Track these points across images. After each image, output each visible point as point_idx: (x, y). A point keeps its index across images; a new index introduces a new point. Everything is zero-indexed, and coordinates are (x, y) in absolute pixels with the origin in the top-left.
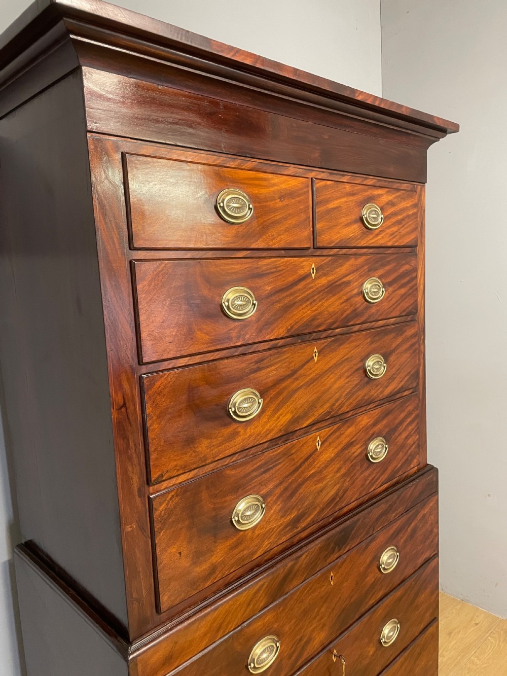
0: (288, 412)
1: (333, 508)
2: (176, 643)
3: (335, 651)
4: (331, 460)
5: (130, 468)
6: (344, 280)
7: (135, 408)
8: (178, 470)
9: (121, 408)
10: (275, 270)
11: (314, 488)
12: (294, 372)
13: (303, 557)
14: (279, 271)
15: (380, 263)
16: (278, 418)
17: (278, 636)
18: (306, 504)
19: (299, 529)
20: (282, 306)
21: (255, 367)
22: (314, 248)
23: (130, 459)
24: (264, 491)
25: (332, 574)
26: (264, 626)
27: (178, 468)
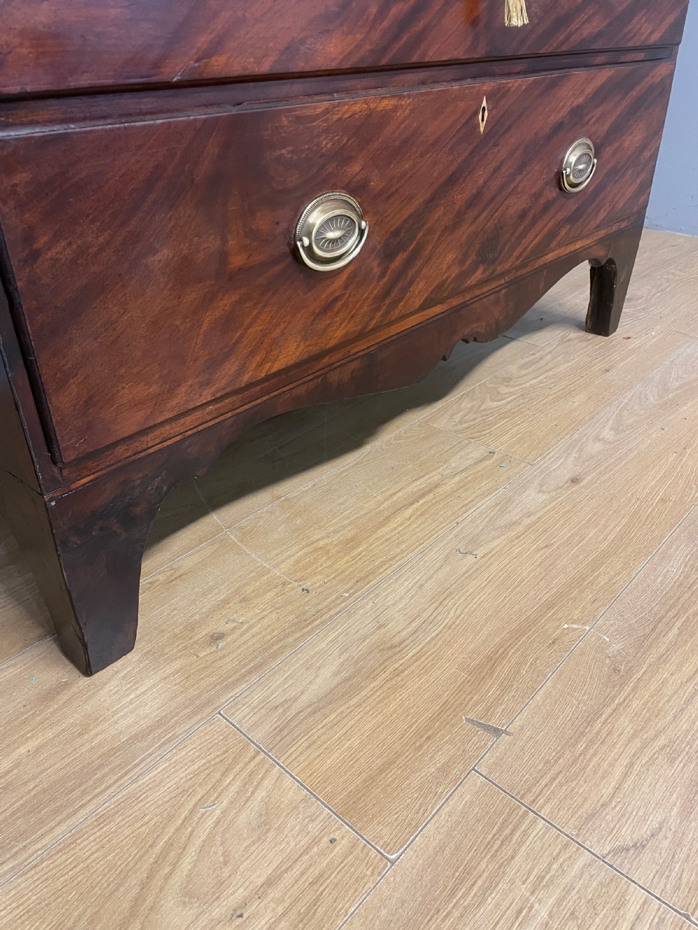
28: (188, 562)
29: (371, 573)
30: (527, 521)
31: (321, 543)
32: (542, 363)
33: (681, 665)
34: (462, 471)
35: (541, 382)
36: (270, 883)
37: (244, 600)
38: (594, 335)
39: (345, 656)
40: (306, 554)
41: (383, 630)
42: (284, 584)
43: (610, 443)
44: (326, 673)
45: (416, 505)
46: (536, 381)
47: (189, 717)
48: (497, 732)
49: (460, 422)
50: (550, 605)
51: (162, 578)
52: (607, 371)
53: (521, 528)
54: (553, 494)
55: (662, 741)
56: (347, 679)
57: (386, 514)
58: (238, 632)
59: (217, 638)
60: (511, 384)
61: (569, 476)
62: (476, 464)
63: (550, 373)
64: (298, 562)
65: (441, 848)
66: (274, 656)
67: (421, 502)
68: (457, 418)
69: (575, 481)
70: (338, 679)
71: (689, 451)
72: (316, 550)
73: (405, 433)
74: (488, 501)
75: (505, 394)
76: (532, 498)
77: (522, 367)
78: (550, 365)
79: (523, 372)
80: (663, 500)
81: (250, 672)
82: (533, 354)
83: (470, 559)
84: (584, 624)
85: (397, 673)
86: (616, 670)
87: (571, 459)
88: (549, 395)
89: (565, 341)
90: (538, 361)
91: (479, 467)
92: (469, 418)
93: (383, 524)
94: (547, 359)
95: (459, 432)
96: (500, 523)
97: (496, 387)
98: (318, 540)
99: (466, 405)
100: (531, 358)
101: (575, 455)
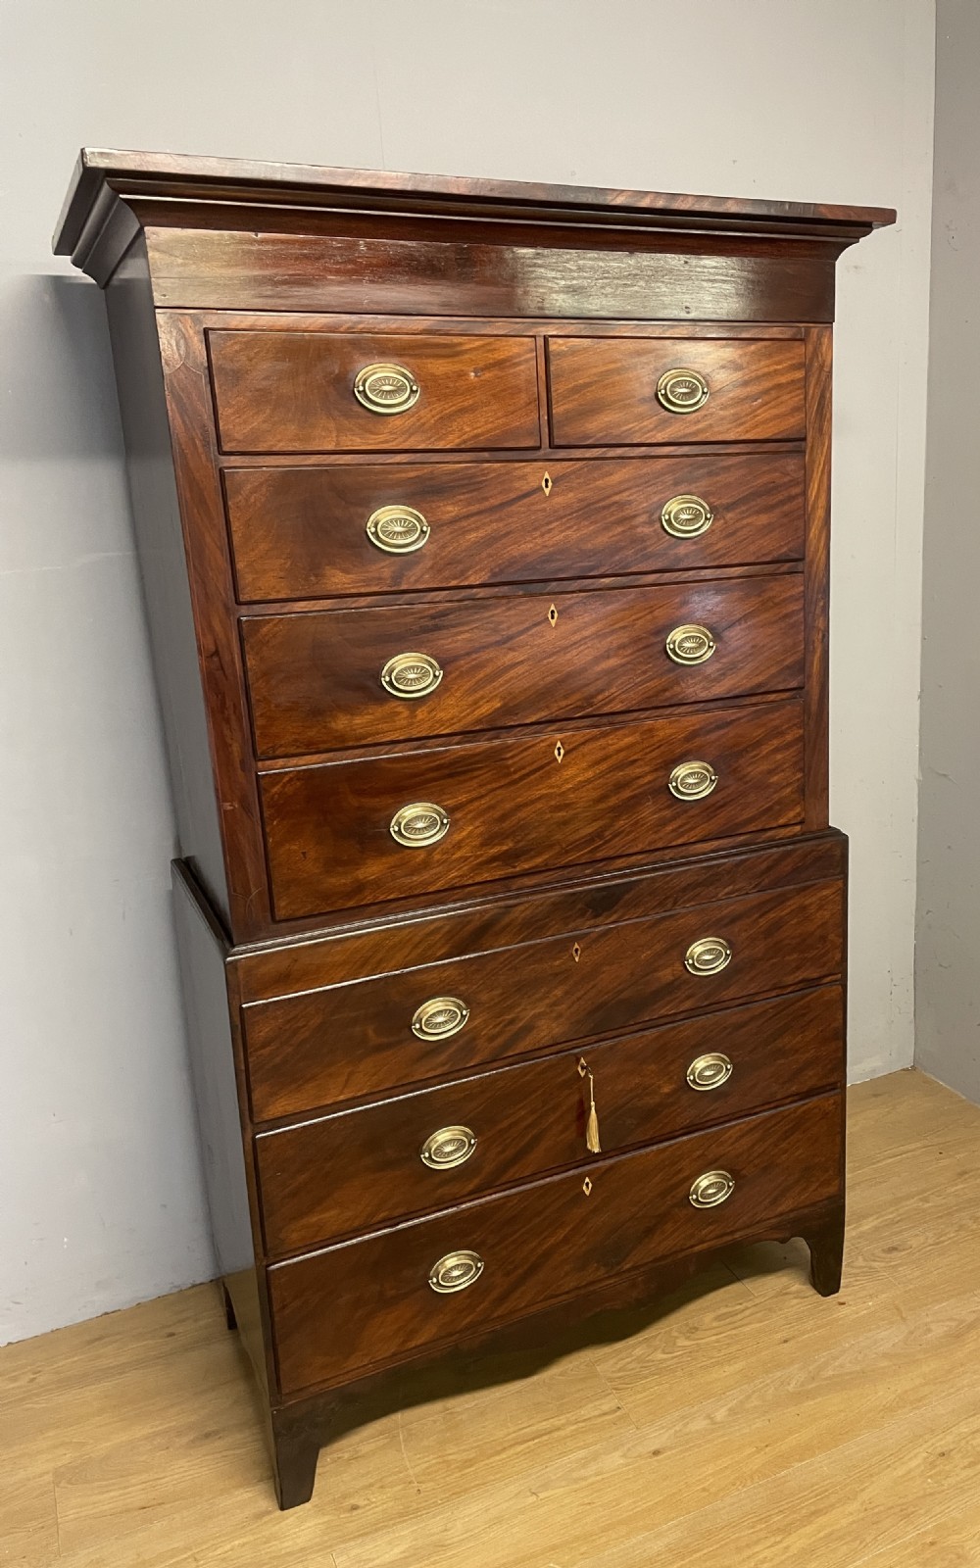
0: (496, 696)
1: (590, 852)
2: (296, 961)
3: (583, 1061)
4: (585, 781)
5: (227, 732)
6: (616, 498)
7: (233, 659)
8: (298, 747)
9: (212, 656)
10: (466, 482)
11: (549, 816)
12: (510, 638)
13: (522, 908)
14: (474, 483)
15: (706, 470)
16: (476, 702)
17: (464, 1001)
18: (530, 837)
19: (518, 869)
20: (482, 538)
21: (431, 623)
22: (550, 447)
23: (228, 721)
24: (450, 803)
25: (576, 946)
26: (441, 982)
27: (298, 744)
28: (365, 1449)
29: (466, 1490)
30: (593, 1479)
31: (451, 1457)
32: (739, 1317)
34: (585, 1420)
35: (717, 1341)
37: (382, 1487)
38: (814, 1291)
39: (414, 1543)
40: (437, 1463)
41: (445, 1533)
42: (411, 1482)
43: (715, 1423)
44: (396, 1551)
45: (530, 1443)
46: (714, 1338)
47: (319, 1551)
49: (620, 1370)
51: (346, 1456)
52: (786, 1341)
53: (584, 1483)
54: (630, 1460)
56: (406, 1558)
57: (506, 1445)
58: (368, 1508)
59: (355, 1508)
60: (693, 1336)
61: (653, 1448)
62: (600, 1416)
63: (734, 1332)
64: (427, 1468)
66: (376, 1530)
67: (536, 1441)
68: (621, 1364)
69: (656, 1453)
70: (402, 1556)
71: (767, 1449)
72: (444, 1462)
74: (582, 1453)
75: (677, 1347)
76: (613, 1459)
77: (718, 1318)
78: (743, 1321)
79: (715, 1324)
80: (704, 1490)
81: (359, 1536)
82: (741, 1304)
83: (534, 1498)
87: (672, 1431)
89: (783, 1293)
90: (737, 1314)
91: (600, 1420)
92: (630, 1366)
93: (498, 1453)
94: (747, 1313)
95: (611, 1380)
96: (575, 1475)
97: (677, 1337)
98: (450, 1454)
99: (638, 1352)
100: (734, 1309)
101: (677, 1428)
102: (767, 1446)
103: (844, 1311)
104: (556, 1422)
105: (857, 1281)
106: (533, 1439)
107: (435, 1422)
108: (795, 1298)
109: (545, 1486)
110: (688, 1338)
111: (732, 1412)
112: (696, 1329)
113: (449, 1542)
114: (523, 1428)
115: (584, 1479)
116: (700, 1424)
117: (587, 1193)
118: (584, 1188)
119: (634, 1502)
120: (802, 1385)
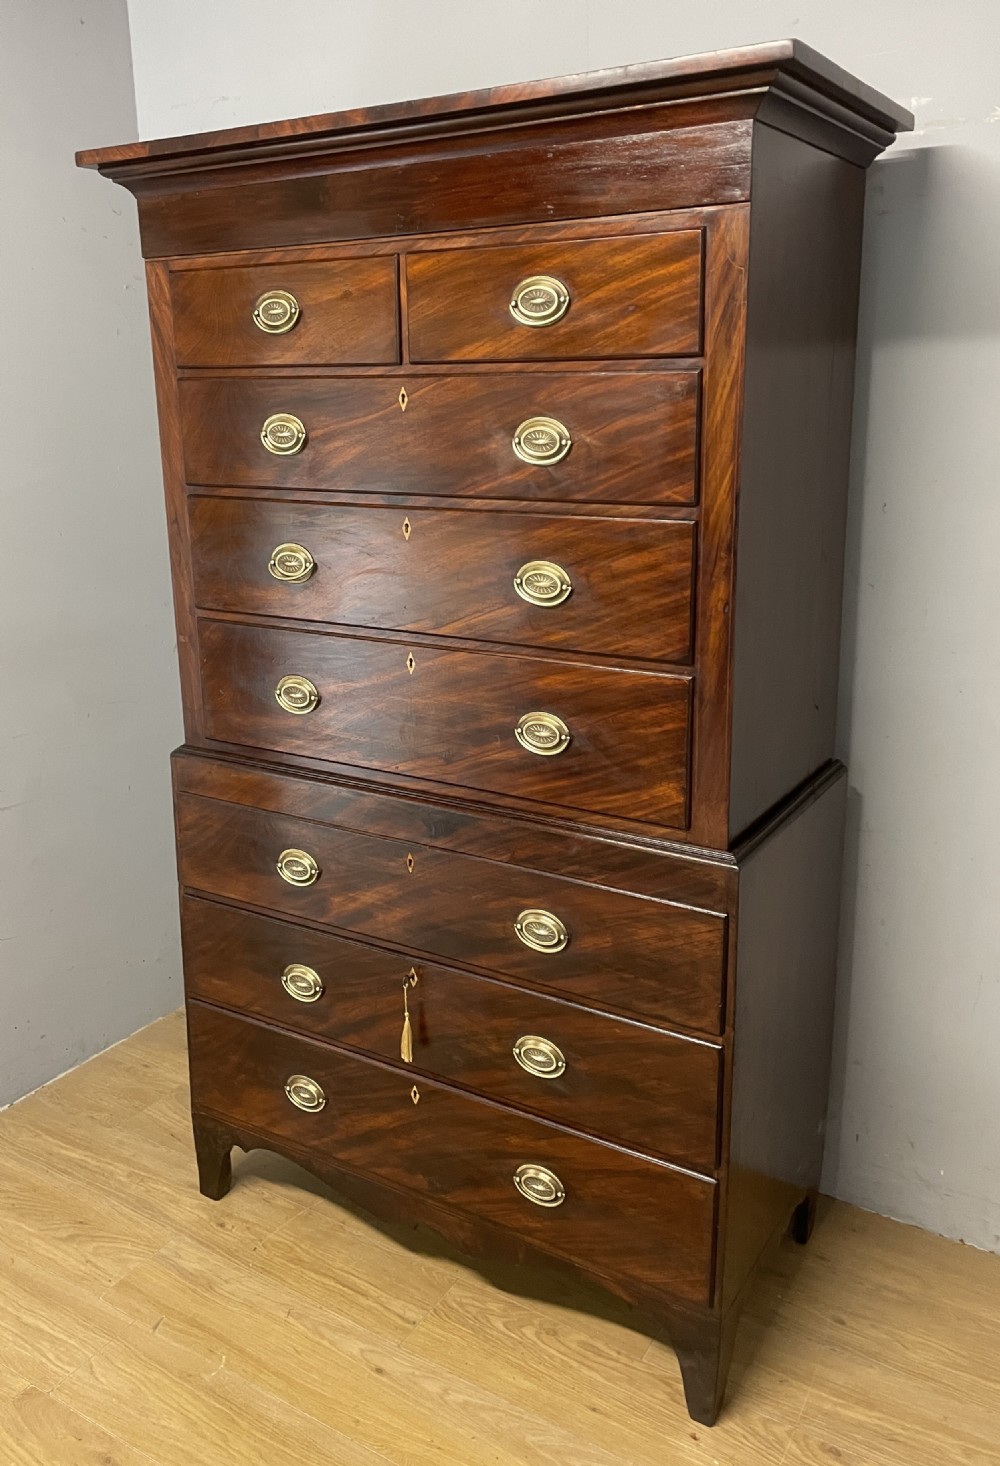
28: (280, 1202)
29: (270, 1273)
30: (324, 1342)
31: (297, 1249)
32: (600, 1360)
33: (191, 1404)
34: (385, 1308)
35: (551, 1357)
36: (98, 1268)
37: (248, 1229)
39: (206, 1271)
40: (287, 1244)
41: (223, 1283)
42: (261, 1241)
43: (442, 1398)
44: (196, 1266)
45: (340, 1287)
46: (554, 1352)
48: (155, 1328)
49: (461, 1305)
50: (241, 1351)
51: (267, 1195)
52: (594, 1410)
53: (316, 1338)
54: (359, 1357)
55: (143, 1388)
56: (191, 1274)
57: (329, 1273)
58: (225, 1231)
59: (222, 1225)
60: (544, 1336)
61: (383, 1366)
62: (397, 1315)
63: (575, 1364)
64: (280, 1242)
65: (102, 1312)
66: (208, 1246)
67: (345, 1289)
68: (468, 1301)
69: (379, 1371)
70: (193, 1271)
72: (292, 1248)
73: (438, 1273)
74: (348, 1323)
75: (521, 1332)
76: (354, 1347)
77: (582, 1344)
78: (595, 1365)
79: (573, 1346)
80: (357, 1421)
82: (619, 1354)
83: (283, 1315)
84: (225, 1365)
85: (194, 1291)
86: (190, 1376)
87: (411, 1371)
88: (526, 1362)
89: (665, 1381)
90: (600, 1355)
91: (392, 1317)
92: (470, 1309)
93: (317, 1273)
94: (612, 1363)
95: (444, 1304)
96: (322, 1329)
97: (533, 1325)
98: (301, 1248)
99: (493, 1306)
100: (609, 1351)
101: (417, 1373)
102: (439, 1448)
103: (687, 1444)
104: (372, 1290)
105: (745, 1437)
106: (344, 1286)
107: (327, 1222)
108: (668, 1394)
109: (299, 1317)
110: (537, 1334)
111: (465, 1405)
112: (555, 1334)
113: (216, 1289)
114: (353, 1275)
115: (322, 1337)
116: (433, 1387)
117: (416, 1101)
118: (412, 1094)
119: (316, 1381)
120: (540, 1447)
